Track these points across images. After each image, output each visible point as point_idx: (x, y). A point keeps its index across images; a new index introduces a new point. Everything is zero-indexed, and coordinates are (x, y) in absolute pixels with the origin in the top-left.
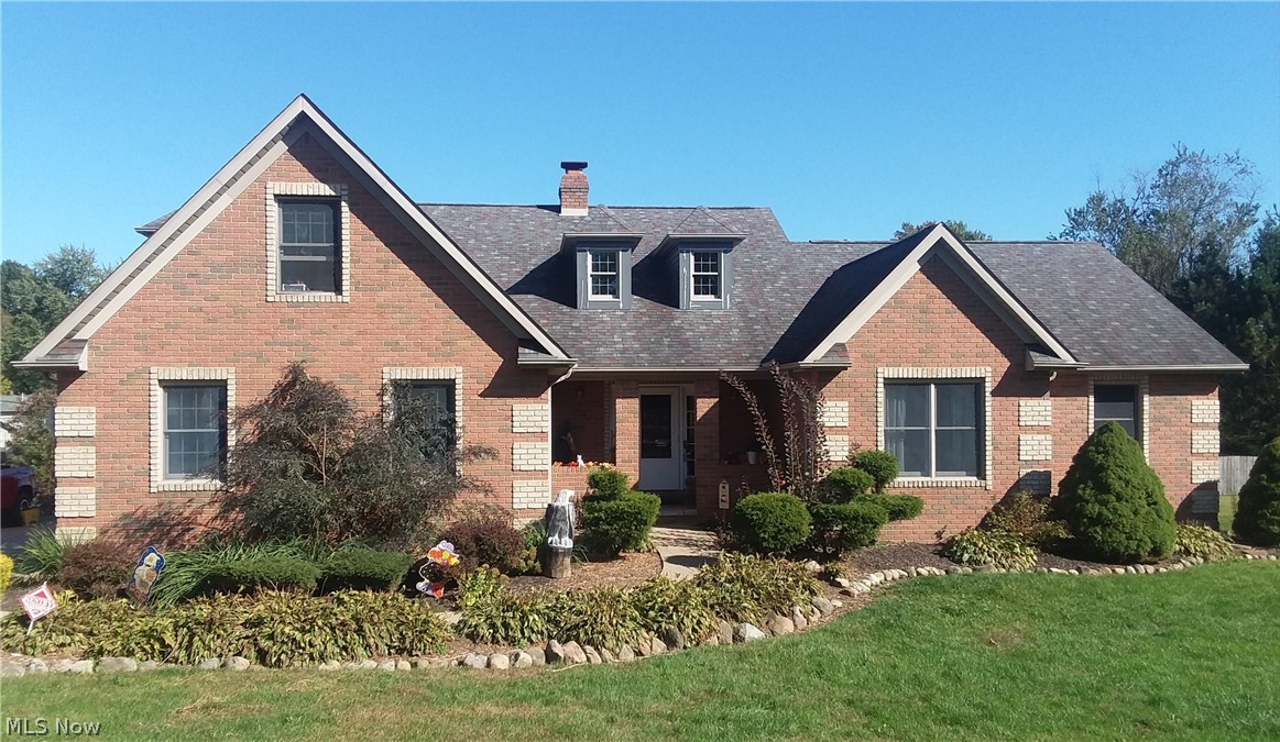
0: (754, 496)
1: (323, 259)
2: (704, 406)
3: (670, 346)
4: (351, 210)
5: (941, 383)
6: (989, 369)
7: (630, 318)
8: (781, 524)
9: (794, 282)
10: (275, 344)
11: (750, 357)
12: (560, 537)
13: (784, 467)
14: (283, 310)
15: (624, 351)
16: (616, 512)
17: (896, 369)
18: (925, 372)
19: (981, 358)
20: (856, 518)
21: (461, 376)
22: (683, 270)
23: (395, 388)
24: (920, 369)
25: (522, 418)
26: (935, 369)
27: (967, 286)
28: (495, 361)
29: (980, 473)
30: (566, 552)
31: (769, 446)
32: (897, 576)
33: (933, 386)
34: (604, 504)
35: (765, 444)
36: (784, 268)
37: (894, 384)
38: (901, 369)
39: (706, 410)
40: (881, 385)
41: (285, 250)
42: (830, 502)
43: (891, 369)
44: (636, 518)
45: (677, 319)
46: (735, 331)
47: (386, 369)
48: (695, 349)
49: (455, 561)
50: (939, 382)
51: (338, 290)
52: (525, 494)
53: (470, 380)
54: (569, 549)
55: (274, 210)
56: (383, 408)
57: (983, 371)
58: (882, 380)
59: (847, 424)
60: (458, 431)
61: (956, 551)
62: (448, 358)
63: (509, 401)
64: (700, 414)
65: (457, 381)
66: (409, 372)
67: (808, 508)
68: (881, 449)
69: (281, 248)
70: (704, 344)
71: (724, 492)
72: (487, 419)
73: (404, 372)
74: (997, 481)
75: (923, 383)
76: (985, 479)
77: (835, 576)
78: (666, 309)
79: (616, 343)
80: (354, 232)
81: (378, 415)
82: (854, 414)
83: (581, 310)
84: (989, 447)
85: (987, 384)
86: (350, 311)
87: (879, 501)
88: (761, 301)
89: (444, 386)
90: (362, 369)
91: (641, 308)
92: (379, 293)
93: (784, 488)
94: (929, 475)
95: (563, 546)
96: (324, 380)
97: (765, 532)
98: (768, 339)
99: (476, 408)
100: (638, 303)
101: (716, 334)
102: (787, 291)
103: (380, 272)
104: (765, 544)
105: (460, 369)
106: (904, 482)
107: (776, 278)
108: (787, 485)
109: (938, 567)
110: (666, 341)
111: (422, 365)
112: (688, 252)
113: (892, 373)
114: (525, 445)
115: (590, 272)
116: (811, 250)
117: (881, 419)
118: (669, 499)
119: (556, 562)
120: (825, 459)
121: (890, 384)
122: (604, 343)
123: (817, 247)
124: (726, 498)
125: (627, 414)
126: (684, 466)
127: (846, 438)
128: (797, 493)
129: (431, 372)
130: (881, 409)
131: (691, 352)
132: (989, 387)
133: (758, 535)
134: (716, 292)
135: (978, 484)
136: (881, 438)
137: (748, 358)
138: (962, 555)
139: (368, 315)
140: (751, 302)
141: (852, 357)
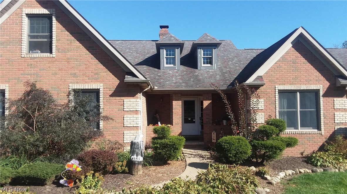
0: (225, 137)
1: (46, 40)
2: (206, 103)
3: (193, 81)
4: (57, 20)
5: (302, 92)
6: (321, 86)
7: (179, 72)
8: (238, 150)
9: (240, 61)
10: (25, 75)
11: (224, 85)
12: (137, 156)
13: (238, 125)
14: (28, 61)
15: (176, 83)
16: (164, 144)
17: (283, 86)
18: (295, 87)
19: (317, 82)
20: (272, 147)
21: (102, 87)
22: (199, 55)
23: (74, 92)
24: (293, 86)
25: (128, 105)
26: (299, 86)
27: (312, 53)
28: (116, 82)
29: (319, 128)
30: (139, 163)
31: (232, 116)
32: (291, 174)
33: (298, 93)
34: (159, 141)
35: (230, 115)
36: (236, 57)
37: (282, 92)
38: (285, 86)
39: (207, 105)
40: (277, 92)
41: (31, 37)
42: (259, 140)
43: (281, 86)
44: (173, 147)
45: (196, 72)
46: (218, 76)
47: (70, 85)
48: (203, 82)
49: (79, 169)
50: (301, 92)
51: (51, 52)
52: (129, 137)
53: (106, 89)
54: (141, 162)
55: (26, 20)
56: (69, 101)
57: (319, 86)
58: (277, 91)
59: (263, 108)
60: (101, 110)
61: (314, 161)
62: (96, 80)
63: (122, 98)
64: (204, 106)
65: (100, 90)
66: (80, 86)
67: (249, 142)
68: (278, 118)
69: (29, 36)
70: (206, 80)
71: (214, 136)
72: (113, 105)
73: (78, 86)
74: (326, 131)
75: (294, 92)
76: (321, 131)
77: (264, 174)
78: (193, 70)
79: (173, 80)
80: (58, 28)
81: (67, 104)
82: (266, 104)
83: (162, 70)
84: (322, 118)
85: (320, 92)
86: (56, 60)
87: (279, 139)
88: (227, 67)
89: (95, 92)
90: (61, 84)
91: (184, 69)
92: (68, 53)
93: (238, 134)
94: (297, 129)
95: (138, 160)
96: (45, 89)
97: (230, 153)
98: (230, 79)
99: (109, 101)
100: (182, 68)
101: (211, 77)
102: (237, 63)
103: (68, 44)
104: (231, 159)
105: (102, 85)
106: (289, 131)
107: (233, 60)
108: (240, 133)
109: (307, 168)
110: (192, 80)
111: (85, 83)
112: (201, 49)
113: (282, 87)
114: (129, 116)
115: (165, 56)
116: (245, 51)
117: (277, 106)
118: (189, 138)
119: (135, 168)
120: (255, 122)
121: (280, 92)
122: (169, 80)
123: (247, 51)
124: (215, 138)
125: (177, 107)
126: (200, 126)
127: (263, 114)
128: (244, 136)
129: (89, 86)
130: (277, 102)
131: (201, 83)
132: (321, 93)
133: (228, 155)
134: (211, 63)
135: (318, 133)
136: (277, 114)
137: (223, 85)
138: (317, 163)
139: (63, 63)
140: (224, 67)
141: (265, 81)
